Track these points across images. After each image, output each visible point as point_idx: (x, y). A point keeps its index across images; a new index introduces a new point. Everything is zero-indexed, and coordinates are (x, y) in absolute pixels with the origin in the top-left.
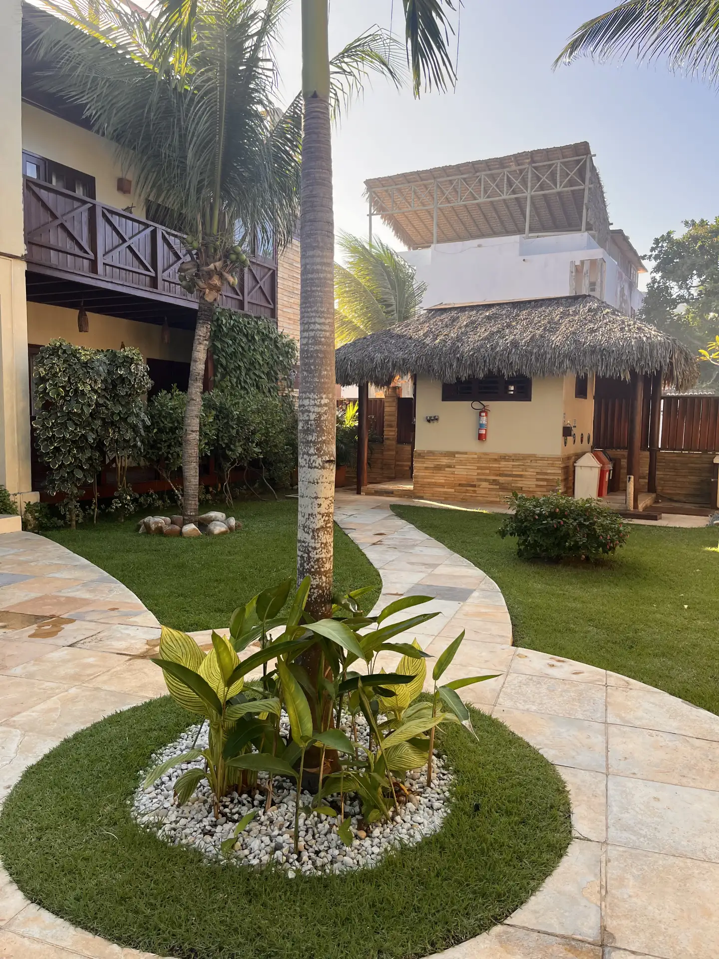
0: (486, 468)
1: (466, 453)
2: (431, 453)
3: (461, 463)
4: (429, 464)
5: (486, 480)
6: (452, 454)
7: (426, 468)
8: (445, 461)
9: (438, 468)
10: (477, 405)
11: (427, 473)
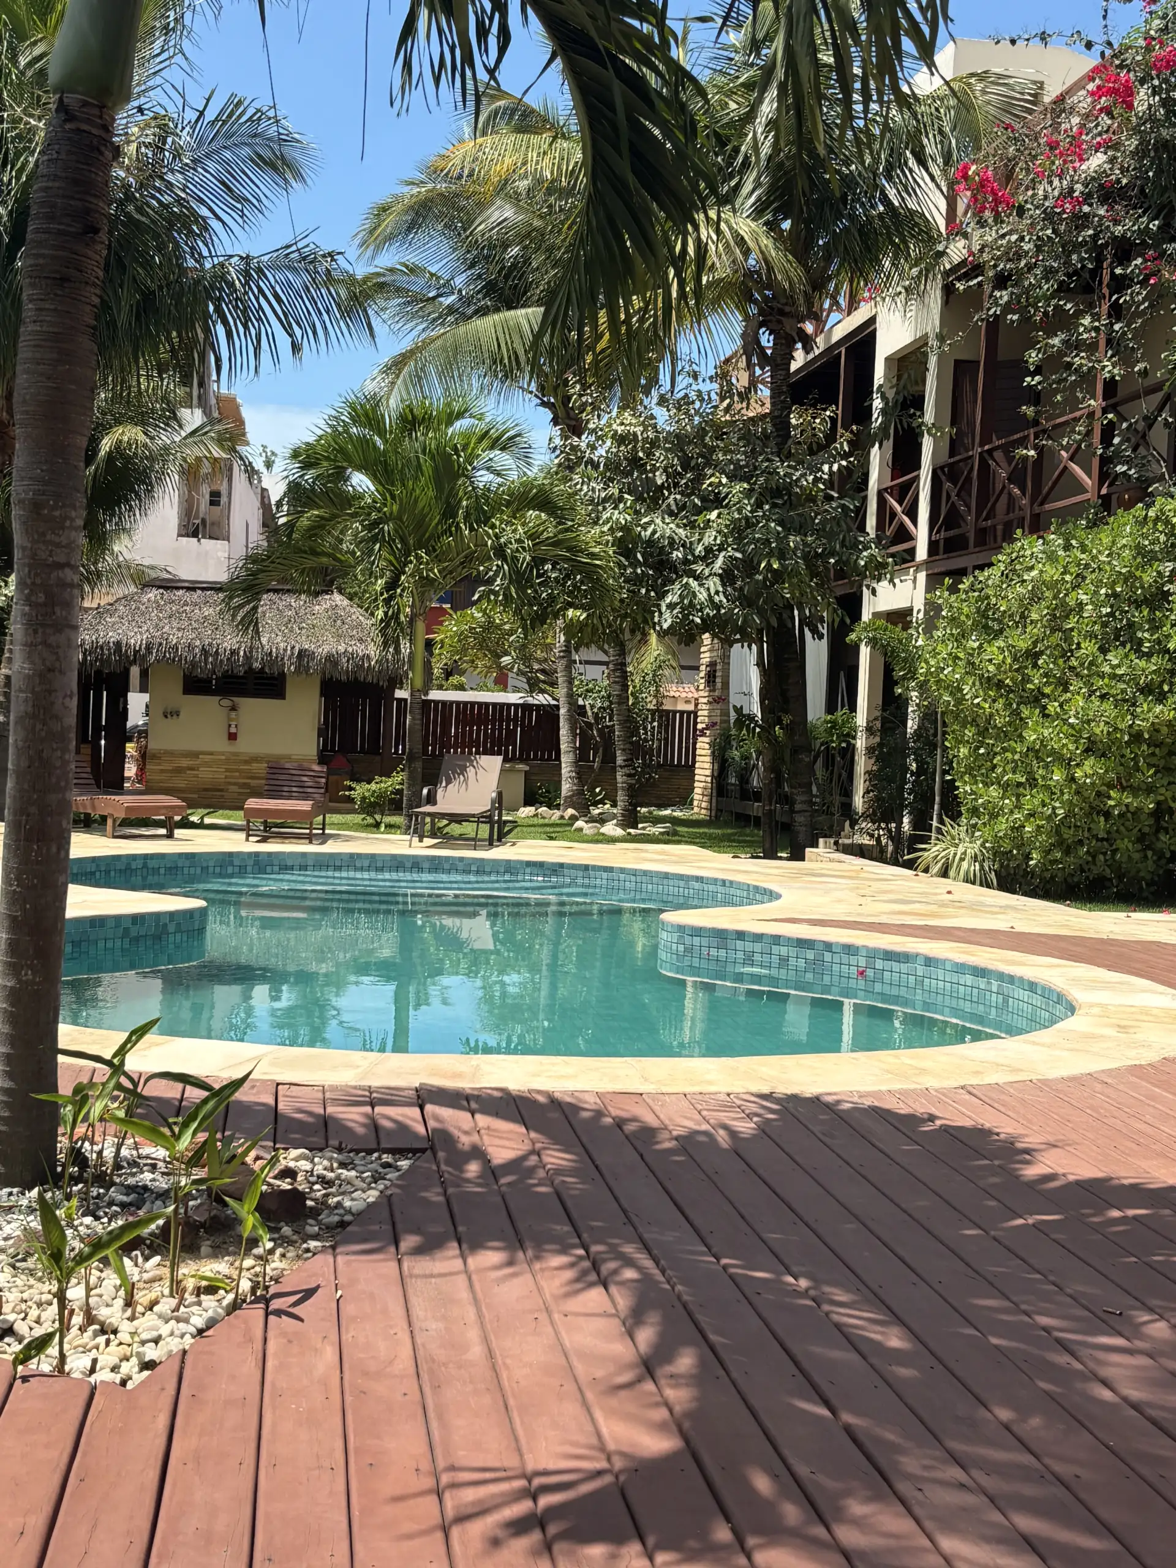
0: (237, 770)
1: (211, 754)
2: (168, 753)
3: (207, 764)
4: (166, 766)
5: (235, 784)
6: (195, 755)
7: (162, 771)
8: (185, 763)
9: (179, 770)
10: (226, 702)
11: (163, 777)
